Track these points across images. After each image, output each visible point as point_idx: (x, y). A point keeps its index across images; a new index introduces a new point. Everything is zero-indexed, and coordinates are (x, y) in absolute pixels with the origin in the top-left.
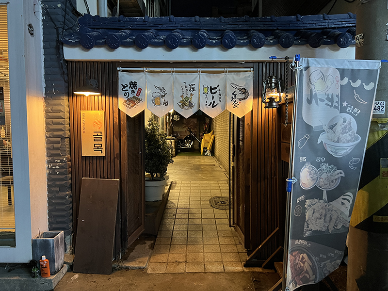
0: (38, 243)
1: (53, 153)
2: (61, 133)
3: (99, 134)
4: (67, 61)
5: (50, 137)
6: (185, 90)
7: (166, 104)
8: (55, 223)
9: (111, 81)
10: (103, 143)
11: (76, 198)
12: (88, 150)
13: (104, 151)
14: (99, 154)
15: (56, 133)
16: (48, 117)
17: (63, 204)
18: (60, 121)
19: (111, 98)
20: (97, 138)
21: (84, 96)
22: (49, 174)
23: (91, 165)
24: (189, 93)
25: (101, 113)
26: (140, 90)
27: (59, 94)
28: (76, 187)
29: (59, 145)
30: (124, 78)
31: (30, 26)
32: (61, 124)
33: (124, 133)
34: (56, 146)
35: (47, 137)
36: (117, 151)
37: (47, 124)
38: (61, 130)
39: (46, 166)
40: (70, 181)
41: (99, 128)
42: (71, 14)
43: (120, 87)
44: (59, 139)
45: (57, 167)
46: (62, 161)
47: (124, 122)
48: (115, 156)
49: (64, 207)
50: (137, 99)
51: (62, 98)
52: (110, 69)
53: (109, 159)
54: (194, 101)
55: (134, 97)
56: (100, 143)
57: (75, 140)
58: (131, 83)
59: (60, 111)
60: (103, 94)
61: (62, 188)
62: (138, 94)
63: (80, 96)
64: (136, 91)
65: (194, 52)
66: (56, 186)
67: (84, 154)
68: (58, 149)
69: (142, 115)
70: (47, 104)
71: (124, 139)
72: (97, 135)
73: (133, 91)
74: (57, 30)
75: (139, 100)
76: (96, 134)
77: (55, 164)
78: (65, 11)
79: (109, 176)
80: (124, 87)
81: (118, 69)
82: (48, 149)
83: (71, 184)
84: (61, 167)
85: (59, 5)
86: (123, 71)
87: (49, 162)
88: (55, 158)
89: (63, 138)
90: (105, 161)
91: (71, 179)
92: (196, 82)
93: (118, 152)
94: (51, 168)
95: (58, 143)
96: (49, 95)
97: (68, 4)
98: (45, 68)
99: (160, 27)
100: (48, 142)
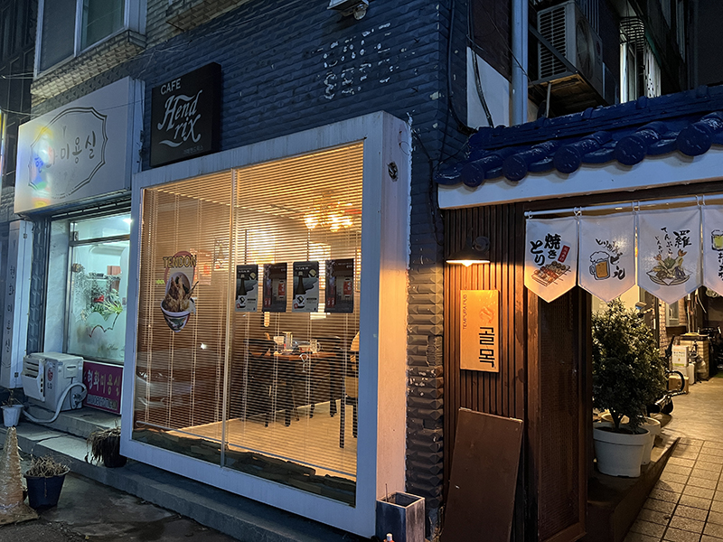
0: (384, 509)
1: (417, 360)
3: (489, 331)
4: (443, 211)
5: (413, 333)
7: (620, 275)
8: (416, 479)
9: (512, 238)
10: (495, 348)
11: (448, 440)
12: (470, 360)
14: (487, 368)
15: (422, 327)
16: (411, 302)
17: (427, 450)
18: (429, 307)
19: (511, 267)
20: (485, 338)
21: (461, 265)
22: (410, 395)
23: (475, 387)
24: (675, 250)
26: (566, 249)
27: (428, 265)
28: (448, 421)
29: (425, 348)
30: (536, 229)
31: (392, 166)
33: (533, 332)
34: (421, 348)
36: (520, 365)
37: (410, 312)
38: (429, 323)
39: (406, 379)
40: (441, 411)
41: (490, 322)
43: (528, 247)
45: (422, 384)
46: (429, 375)
47: (533, 312)
48: (517, 375)
49: (429, 455)
51: (432, 269)
52: (513, 215)
53: (505, 380)
56: (490, 347)
57: (449, 340)
59: (429, 292)
60: (495, 259)
61: (428, 422)
62: (562, 258)
63: (456, 265)
64: (558, 252)
66: (419, 416)
68: (423, 353)
70: (410, 276)
71: (534, 342)
72: (486, 334)
73: (553, 253)
74: (431, 165)
76: (483, 331)
77: (418, 378)
80: (535, 246)
81: (526, 214)
82: (410, 352)
83: (442, 417)
84: (428, 385)
85: (435, 126)
86: (535, 217)
89: (431, 336)
90: (499, 383)
91: (442, 407)
92: (693, 227)
93: (522, 367)
94: (413, 385)
95: (424, 343)
96: (417, 263)
98: (411, 225)
99: (616, 124)
100: (410, 342)
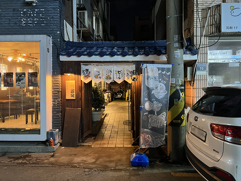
0: (49, 133)
1: (55, 98)
2: (58, 90)
3: (73, 90)
4: (61, 61)
5: (54, 91)
6: (108, 72)
7: (100, 78)
8: (54, 126)
9: (78, 69)
10: (75, 93)
11: (63, 116)
12: (68, 97)
13: (75, 97)
14: (73, 98)
15: (56, 90)
16: (53, 83)
17: (58, 119)
18: (58, 85)
19: (78, 75)
20: (72, 92)
21: (67, 75)
22: (53, 106)
23: (70, 103)
24: (110, 73)
25: (74, 82)
26: (90, 72)
27: (57, 74)
28: (63, 112)
29: (57, 95)
30: (83, 67)
31: (48, 49)
32: (58, 86)
33: (83, 89)
34: (56, 95)
35: (52, 91)
37: (53, 86)
38: (58, 88)
39: (52, 103)
40: (61, 109)
41: (73, 88)
42: (63, 42)
43: (82, 71)
44: (57, 92)
45: (56, 103)
46: (58, 101)
47: (83, 85)
48: (79, 99)
49: (58, 120)
50: (88, 76)
51: (59, 75)
52: (78, 63)
53: (77, 100)
54: (112, 76)
55: (87, 75)
56: (73, 94)
57: (63, 93)
58: (86, 70)
59: (58, 81)
60: (75, 74)
61: (58, 112)
62: (89, 74)
63: (66, 75)
64: (88, 73)
65: (111, 58)
66: (56, 111)
67: (67, 98)
68: (57, 96)
69: (91, 82)
70: (53, 78)
71: (83, 92)
73: (87, 73)
74: (58, 49)
75: (89, 76)
76: (72, 90)
77: (55, 102)
78: (61, 42)
79: (77, 107)
80: (83, 71)
81: (81, 64)
82: (53, 96)
83: (61, 110)
84: (58, 103)
85: (59, 40)
86: (83, 65)
87: (53, 101)
88: (55, 100)
89: (59, 92)
90: (75, 101)
91: (61, 108)
92: (112, 69)
93: (81, 97)
94: (54, 104)
95: (57, 94)
96: (54, 74)
97: (62, 39)
98: (52, 64)
99: (98, 46)
100: (53, 93)
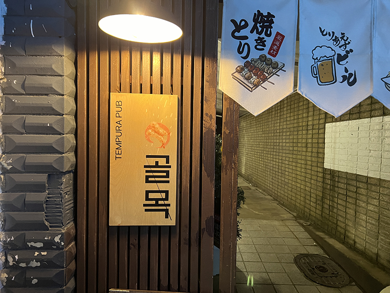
2: (48, 158)
3: (162, 162)
5: (14, 171)
7: (350, 80)
13: (171, 211)
18: (48, 121)
23: (134, 252)
25: (168, 103)
26: (280, 38)
29: (41, 197)
32: (51, 131)
34: (32, 197)
35: (4, 171)
38: (49, 149)
41: (163, 146)
43: (227, 28)
44: (43, 178)
45: (34, 264)
46: (48, 245)
50: (269, 64)
51: (57, 49)
55: (262, 58)
56: (162, 187)
58: (257, 18)
59: (48, 91)
62: (274, 51)
64: (269, 41)
67: (117, 219)
68: (37, 207)
72: (157, 165)
75: (275, 66)
77: (26, 254)
80: (238, 28)
82: (8, 207)
87: (9, 248)
88: (29, 234)
89: (54, 174)
93: (212, 213)
95: (38, 188)
